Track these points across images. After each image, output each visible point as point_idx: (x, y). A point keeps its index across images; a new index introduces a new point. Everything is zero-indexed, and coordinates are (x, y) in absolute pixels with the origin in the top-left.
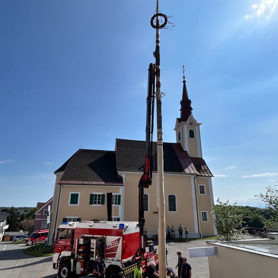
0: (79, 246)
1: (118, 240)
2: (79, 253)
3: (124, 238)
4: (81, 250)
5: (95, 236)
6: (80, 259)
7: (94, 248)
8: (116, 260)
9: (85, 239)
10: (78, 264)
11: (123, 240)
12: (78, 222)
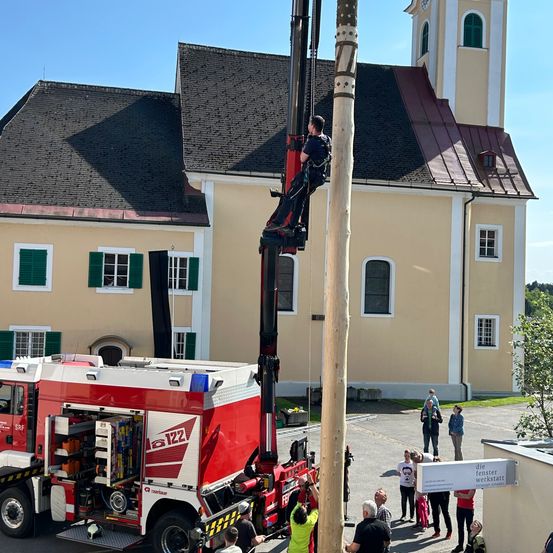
0: (57, 440)
1: (189, 425)
2: (57, 461)
3: (208, 416)
4: (63, 452)
5: (108, 409)
6: (61, 479)
7: (105, 450)
8: (184, 485)
9: (76, 417)
10: (58, 494)
11: (205, 425)
12: (48, 359)
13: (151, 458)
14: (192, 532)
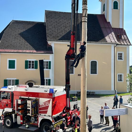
0: (18, 105)
1: (49, 101)
2: (18, 110)
3: (54, 99)
4: (20, 108)
5: (30, 98)
6: (19, 114)
7: (30, 107)
8: (48, 115)
9: (22, 99)
10: (19, 118)
11: (53, 101)
13: (40, 109)
14: (50, 126)
